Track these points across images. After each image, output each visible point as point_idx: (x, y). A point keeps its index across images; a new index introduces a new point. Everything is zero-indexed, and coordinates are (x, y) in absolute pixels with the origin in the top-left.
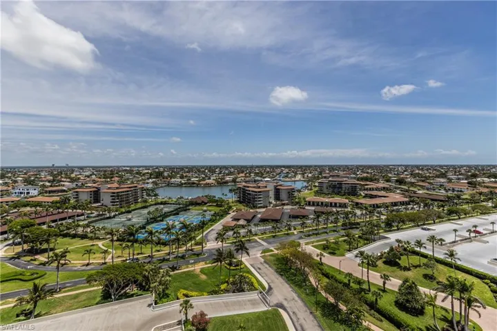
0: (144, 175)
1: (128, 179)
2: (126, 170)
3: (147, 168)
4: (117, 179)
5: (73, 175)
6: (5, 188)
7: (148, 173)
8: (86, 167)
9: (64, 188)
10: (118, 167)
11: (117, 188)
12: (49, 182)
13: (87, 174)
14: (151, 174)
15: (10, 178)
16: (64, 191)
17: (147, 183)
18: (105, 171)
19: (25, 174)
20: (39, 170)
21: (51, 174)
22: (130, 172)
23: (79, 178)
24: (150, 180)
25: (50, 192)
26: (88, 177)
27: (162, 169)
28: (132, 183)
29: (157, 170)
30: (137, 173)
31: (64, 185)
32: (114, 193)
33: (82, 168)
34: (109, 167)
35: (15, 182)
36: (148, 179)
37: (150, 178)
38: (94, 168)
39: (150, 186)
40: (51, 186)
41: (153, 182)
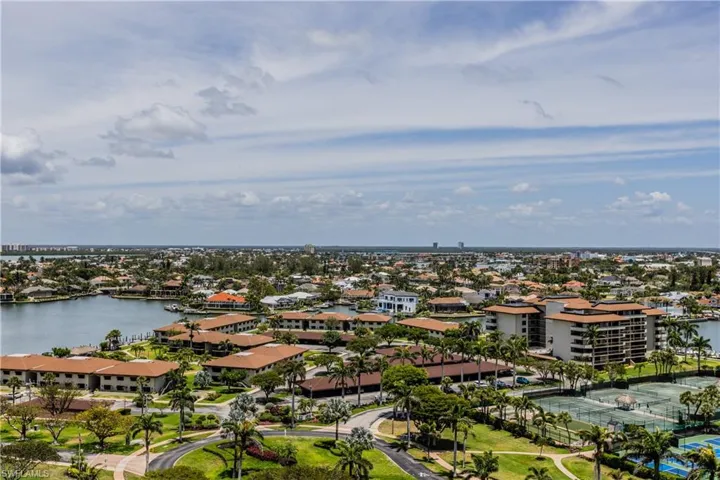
0: (651, 276)
1: (606, 288)
2: (596, 262)
3: (658, 254)
4: (576, 285)
5: (476, 271)
6: (364, 293)
7: (663, 272)
8: (501, 250)
9: (464, 302)
10: (578, 252)
11: (588, 312)
12: (433, 283)
13: (506, 267)
14: (674, 277)
15: (368, 271)
16: (463, 308)
17: (667, 303)
18: (546, 262)
19: (391, 263)
20: (413, 254)
21: (435, 266)
22: (610, 266)
23: (490, 279)
24: (675, 296)
25: (439, 308)
26: (508, 275)
27: (706, 262)
28: (621, 298)
29: (691, 263)
30: (630, 271)
31: (461, 295)
32: (579, 325)
33: (491, 253)
34: (553, 252)
35: (378, 280)
36: (666, 290)
37: (672, 287)
38: (518, 253)
39: (676, 312)
40: (437, 295)
41: (683, 302)
